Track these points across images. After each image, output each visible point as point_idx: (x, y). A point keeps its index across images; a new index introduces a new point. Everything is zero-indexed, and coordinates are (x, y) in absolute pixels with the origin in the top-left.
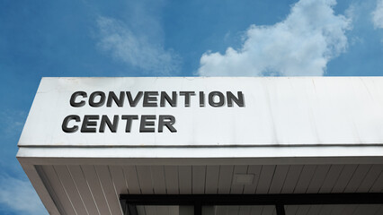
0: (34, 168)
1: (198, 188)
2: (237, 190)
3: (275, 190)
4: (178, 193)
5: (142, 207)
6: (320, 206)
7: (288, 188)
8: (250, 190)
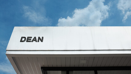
0: (12, 58)
1: (68, 65)
2: (81, 66)
3: (94, 65)
4: (61, 66)
5: (49, 71)
6: (110, 71)
7: (99, 65)
8: (85, 65)
